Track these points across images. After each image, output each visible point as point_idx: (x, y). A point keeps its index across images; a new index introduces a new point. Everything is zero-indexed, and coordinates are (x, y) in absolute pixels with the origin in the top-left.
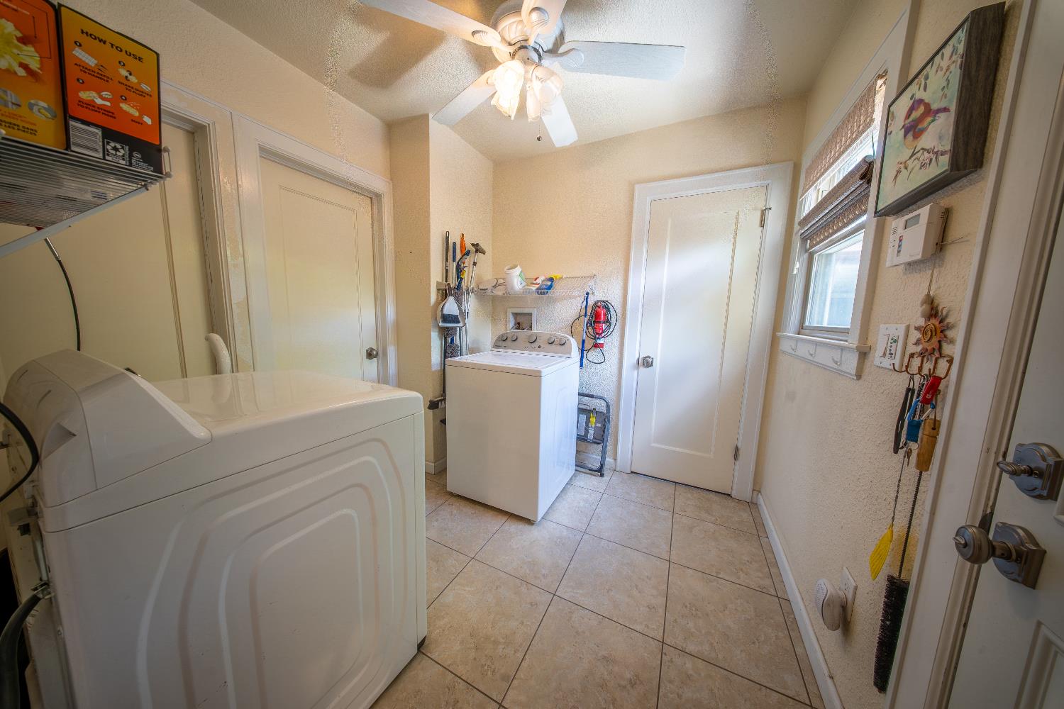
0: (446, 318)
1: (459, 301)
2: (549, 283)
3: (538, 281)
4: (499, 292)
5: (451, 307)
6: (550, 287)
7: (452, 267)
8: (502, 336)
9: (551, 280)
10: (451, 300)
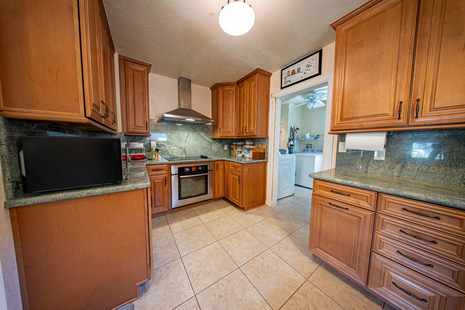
0: (291, 145)
1: (293, 142)
2: (318, 136)
3: (314, 136)
4: (303, 139)
5: (292, 143)
6: (318, 137)
7: (292, 134)
8: (304, 150)
9: (318, 135)
10: (292, 141)
